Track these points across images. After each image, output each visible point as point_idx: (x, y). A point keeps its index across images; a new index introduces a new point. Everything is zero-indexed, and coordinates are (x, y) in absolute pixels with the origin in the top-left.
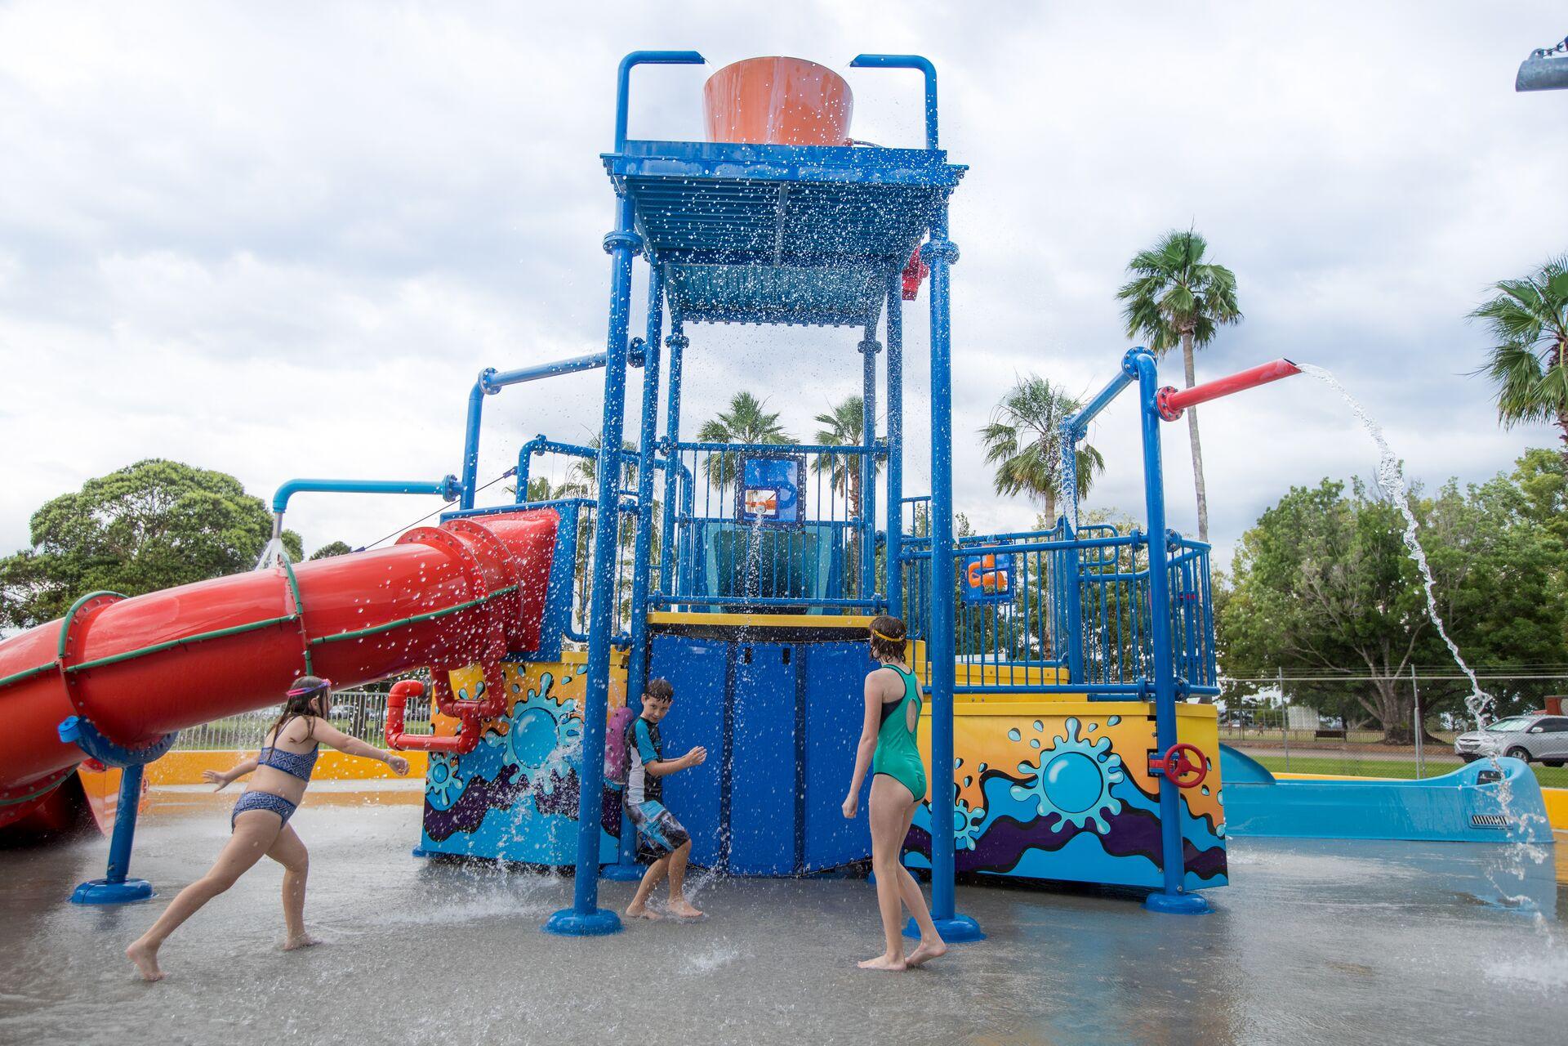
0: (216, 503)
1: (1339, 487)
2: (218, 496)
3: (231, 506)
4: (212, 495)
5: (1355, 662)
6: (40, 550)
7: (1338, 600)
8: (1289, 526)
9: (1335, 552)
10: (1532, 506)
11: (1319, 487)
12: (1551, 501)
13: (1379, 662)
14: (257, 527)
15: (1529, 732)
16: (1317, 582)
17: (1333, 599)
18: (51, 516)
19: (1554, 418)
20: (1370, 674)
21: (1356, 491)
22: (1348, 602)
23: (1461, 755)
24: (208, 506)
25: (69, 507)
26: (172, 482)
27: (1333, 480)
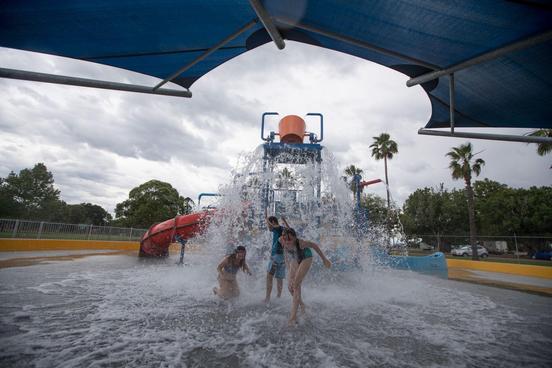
0: (166, 190)
1: (429, 189)
2: (167, 188)
3: (169, 190)
4: (165, 188)
5: (431, 232)
6: (130, 199)
7: (427, 217)
8: (416, 199)
9: (427, 205)
10: (477, 194)
11: (424, 189)
12: (481, 193)
13: (437, 232)
14: (175, 195)
15: (468, 249)
16: (422, 212)
17: (426, 217)
18: (133, 192)
19: (464, 179)
20: (434, 235)
21: (432, 190)
22: (429, 217)
23: (452, 254)
24: (165, 191)
25: (137, 190)
26: (157, 185)
27: (428, 188)
